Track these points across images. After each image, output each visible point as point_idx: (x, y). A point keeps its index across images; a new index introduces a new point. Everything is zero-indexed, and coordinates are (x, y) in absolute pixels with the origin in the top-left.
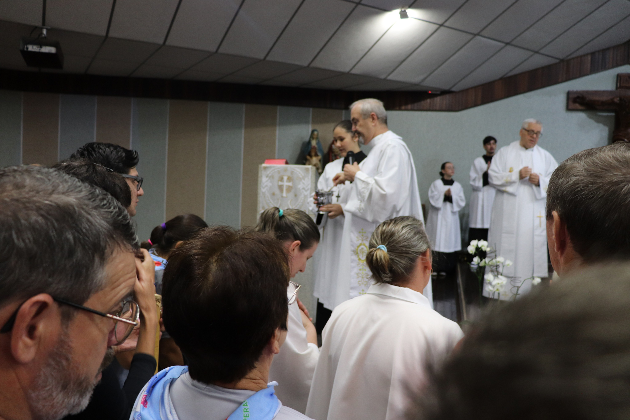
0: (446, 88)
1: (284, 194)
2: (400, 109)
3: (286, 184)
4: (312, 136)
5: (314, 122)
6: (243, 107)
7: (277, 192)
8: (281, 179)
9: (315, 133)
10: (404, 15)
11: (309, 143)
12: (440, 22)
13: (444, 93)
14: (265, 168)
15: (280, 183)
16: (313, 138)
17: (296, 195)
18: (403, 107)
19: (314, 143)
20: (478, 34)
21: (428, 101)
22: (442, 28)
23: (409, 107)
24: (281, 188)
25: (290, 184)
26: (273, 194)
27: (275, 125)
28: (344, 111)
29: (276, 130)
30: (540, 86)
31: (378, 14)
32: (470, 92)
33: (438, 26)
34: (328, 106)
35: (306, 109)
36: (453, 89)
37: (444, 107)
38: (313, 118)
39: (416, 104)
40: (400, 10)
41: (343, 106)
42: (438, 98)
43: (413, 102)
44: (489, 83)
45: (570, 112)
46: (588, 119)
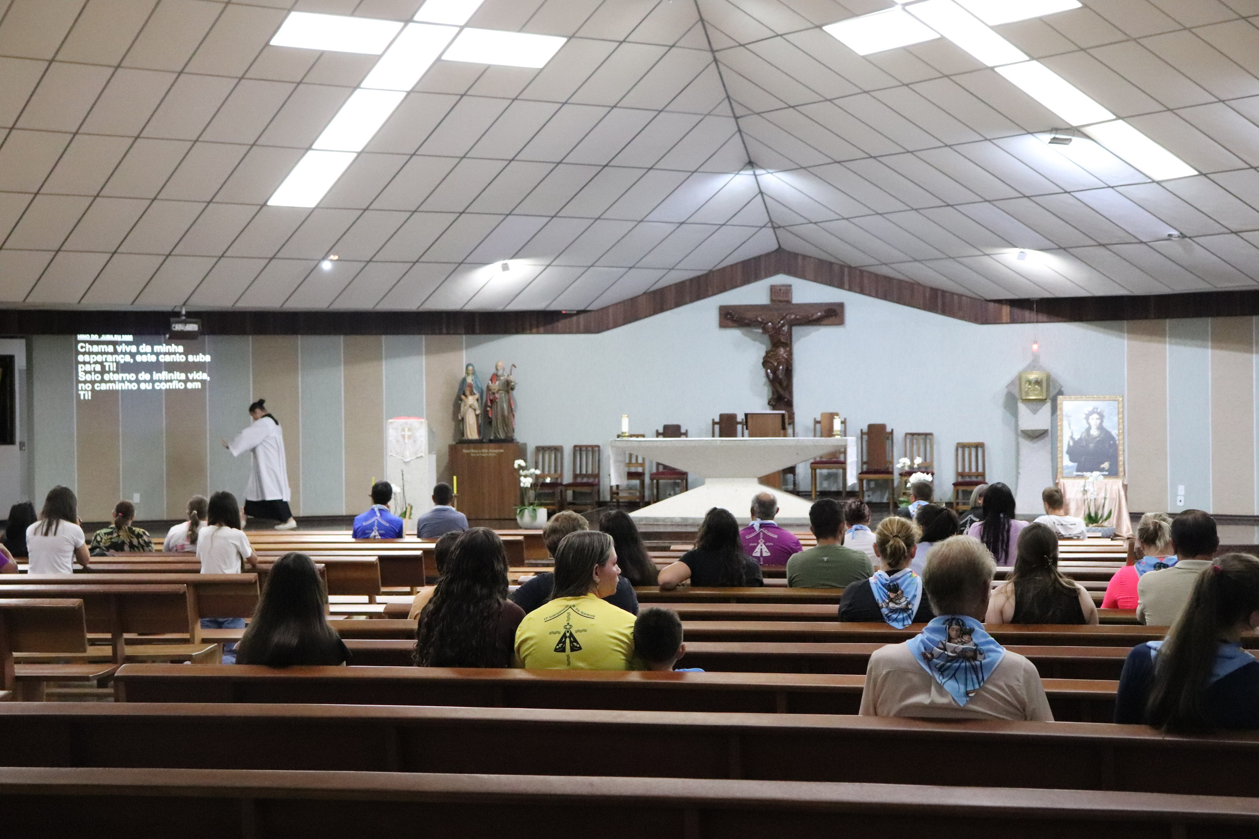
0: (582, 308)
1: (406, 441)
2: (531, 333)
3: (407, 433)
5: (429, 353)
6: (341, 339)
7: (401, 439)
8: (403, 430)
10: (505, 268)
12: (546, 264)
13: (579, 312)
14: (391, 423)
15: (403, 433)
17: (415, 441)
18: (534, 330)
20: (593, 266)
21: (563, 321)
22: (550, 267)
23: (542, 329)
24: (403, 436)
25: (410, 433)
26: (398, 441)
27: (381, 359)
28: (464, 337)
29: (381, 365)
30: (688, 299)
31: (480, 267)
32: (611, 310)
33: (545, 267)
34: (444, 331)
35: (416, 338)
36: (588, 309)
37: (582, 327)
38: (426, 348)
39: (549, 327)
40: (501, 262)
41: (463, 332)
42: (575, 318)
43: (545, 325)
44: (632, 299)
45: (723, 329)
46: (743, 337)
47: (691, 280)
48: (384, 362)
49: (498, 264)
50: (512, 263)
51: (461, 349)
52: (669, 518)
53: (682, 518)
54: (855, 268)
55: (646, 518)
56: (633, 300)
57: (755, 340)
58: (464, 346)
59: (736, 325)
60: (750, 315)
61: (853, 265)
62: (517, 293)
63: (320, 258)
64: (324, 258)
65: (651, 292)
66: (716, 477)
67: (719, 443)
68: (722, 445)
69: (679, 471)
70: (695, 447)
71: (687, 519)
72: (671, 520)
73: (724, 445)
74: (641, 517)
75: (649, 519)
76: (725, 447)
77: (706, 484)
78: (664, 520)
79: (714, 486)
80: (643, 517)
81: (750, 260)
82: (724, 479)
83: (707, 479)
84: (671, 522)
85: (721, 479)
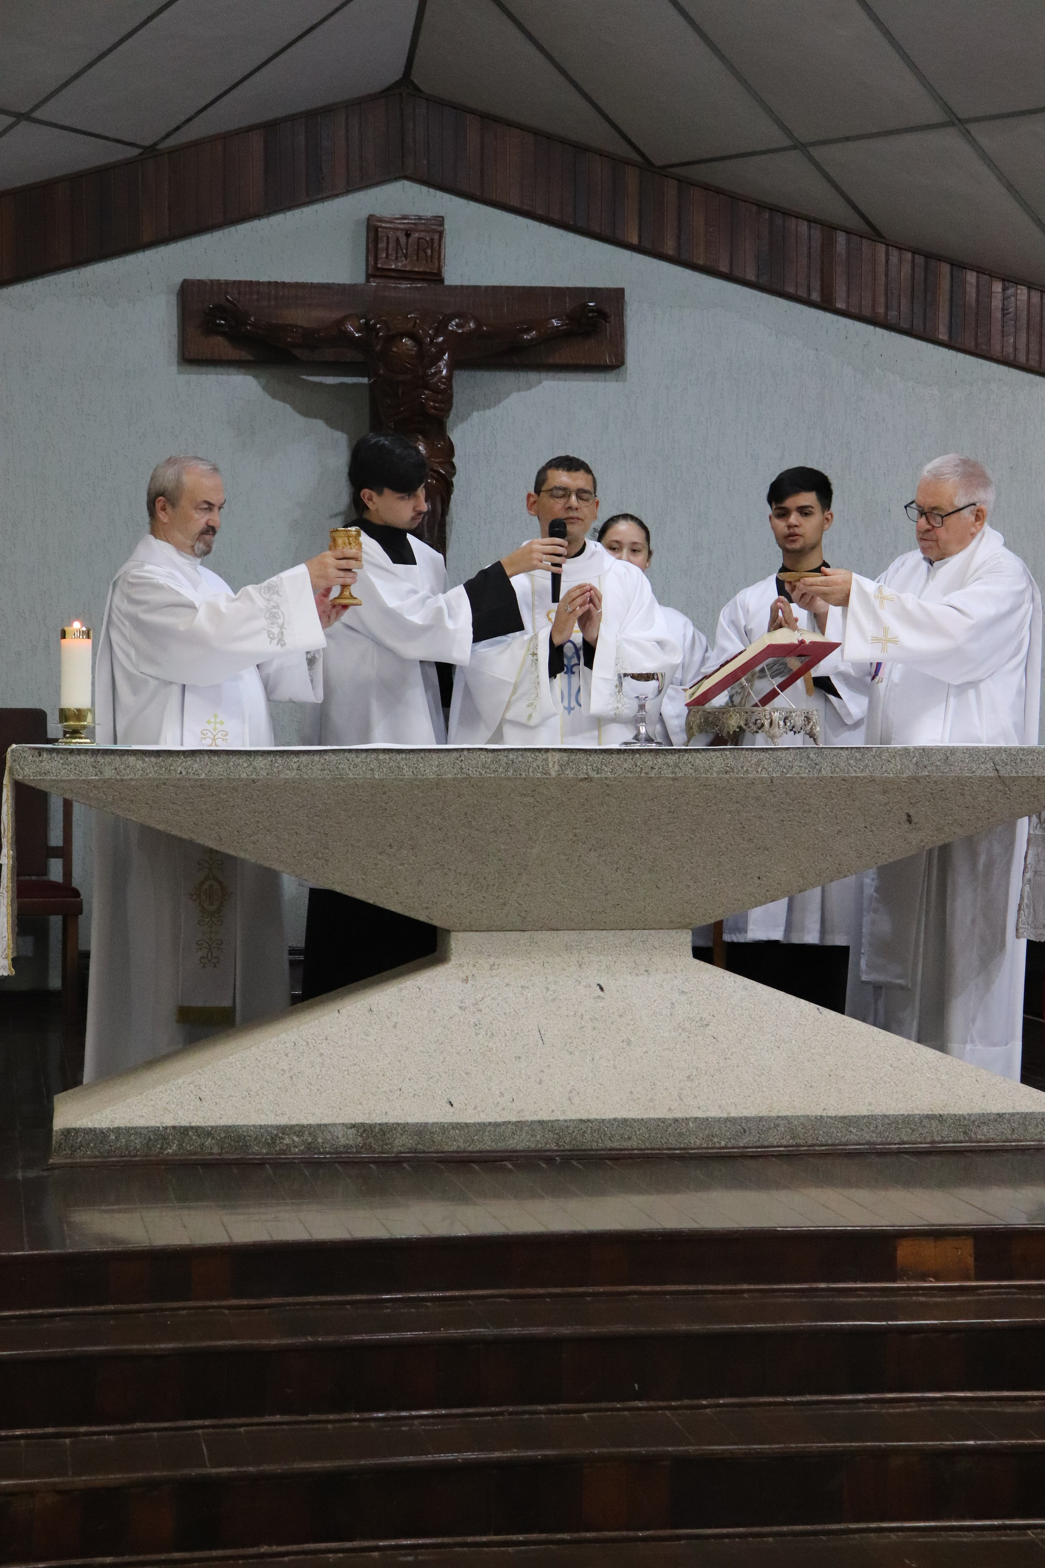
45: (195, 369)
46: (268, 398)
47: (76, 179)
52: (299, 1130)
53: (364, 1129)
54: (664, 171)
55: (184, 1132)
57: (307, 412)
59: (245, 355)
60: (307, 317)
61: (658, 162)
66: (502, 929)
67: (556, 767)
68: (570, 773)
69: (45, 878)
70: (438, 783)
71: (384, 1131)
72: (310, 1140)
73: (582, 776)
74: (155, 1130)
75: (199, 1136)
76: (584, 784)
77: (454, 960)
78: (274, 1138)
79: (492, 967)
80: (166, 1128)
81: (292, 118)
82: (539, 935)
83: (461, 935)
84: (309, 1147)
85: (526, 934)
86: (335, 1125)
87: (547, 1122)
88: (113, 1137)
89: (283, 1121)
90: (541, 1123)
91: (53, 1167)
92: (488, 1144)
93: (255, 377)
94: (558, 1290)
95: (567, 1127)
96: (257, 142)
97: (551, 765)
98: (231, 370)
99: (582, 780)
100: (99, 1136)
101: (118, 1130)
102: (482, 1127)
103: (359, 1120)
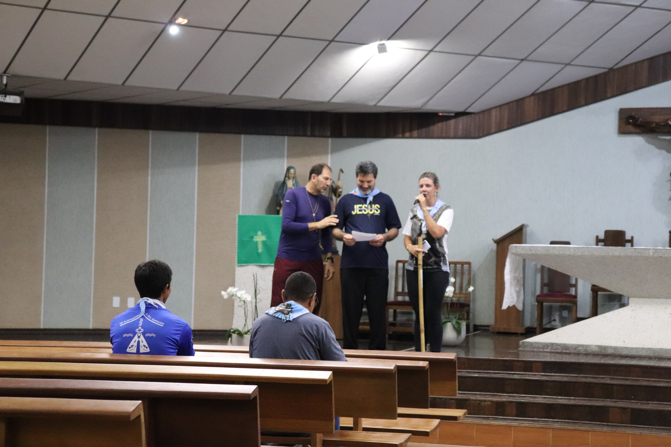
0: (461, 109)
2: (403, 137)
4: (287, 176)
5: (290, 156)
6: (197, 136)
9: (292, 171)
10: (382, 49)
11: (284, 183)
12: (430, 48)
13: (458, 115)
16: (289, 178)
18: (407, 134)
19: (290, 184)
20: (479, 55)
21: (440, 124)
22: (432, 53)
23: (415, 133)
27: (239, 160)
28: (330, 140)
29: (240, 167)
30: (583, 102)
31: (355, 47)
32: (494, 112)
33: (426, 52)
34: (309, 133)
35: (279, 138)
36: (470, 110)
37: (460, 132)
38: (288, 150)
39: (424, 130)
40: (378, 43)
41: (329, 134)
42: (452, 122)
43: (420, 127)
44: (517, 101)
45: (623, 135)
46: (647, 144)
47: (587, 79)
48: (242, 164)
49: (374, 46)
50: (389, 44)
51: (326, 153)
52: (583, 346)
53: (600, 347)
55: (552, 344)
56: (520, 102)
57: (660, 148)
58: (329, 150)
59: (638, 130)
60: (657, 119)
62: (393, 84)
63: (167, 22)
64: (172, 21)
65: (538, 94)
66: (643, 297)
67: (652, 253)
68: (656, 255)
69: (568, 293)
70: (619, 257)
71: (605, 348)
72: (585, 349)
73: (659, 256)
74: (545, 343)
75: (557, 345)
76: (660, 258)
77: (630, 305)
78: (576, 347)
79: (640, 307)
80: (548, 343)
81: (659, 56)
82: (654, 300)
83: (632, 298)
84: (585, 350)
85: (650, 299)
86: (592, 345)
87: (651, 348)
88: (534, 344)
89: (578, 343)
90: (649, 348)
91: (519, 351)
92: (634, 353)
93: (643, 137)
94: (623, 378)
95: (657, 350)
96: (646, 65)
97: (650, 253)
98: (635, 135)
99: (659, 257)
100: (531, 344)
101: (536, 343)
102: (632, 349)
103: (599, 344)
